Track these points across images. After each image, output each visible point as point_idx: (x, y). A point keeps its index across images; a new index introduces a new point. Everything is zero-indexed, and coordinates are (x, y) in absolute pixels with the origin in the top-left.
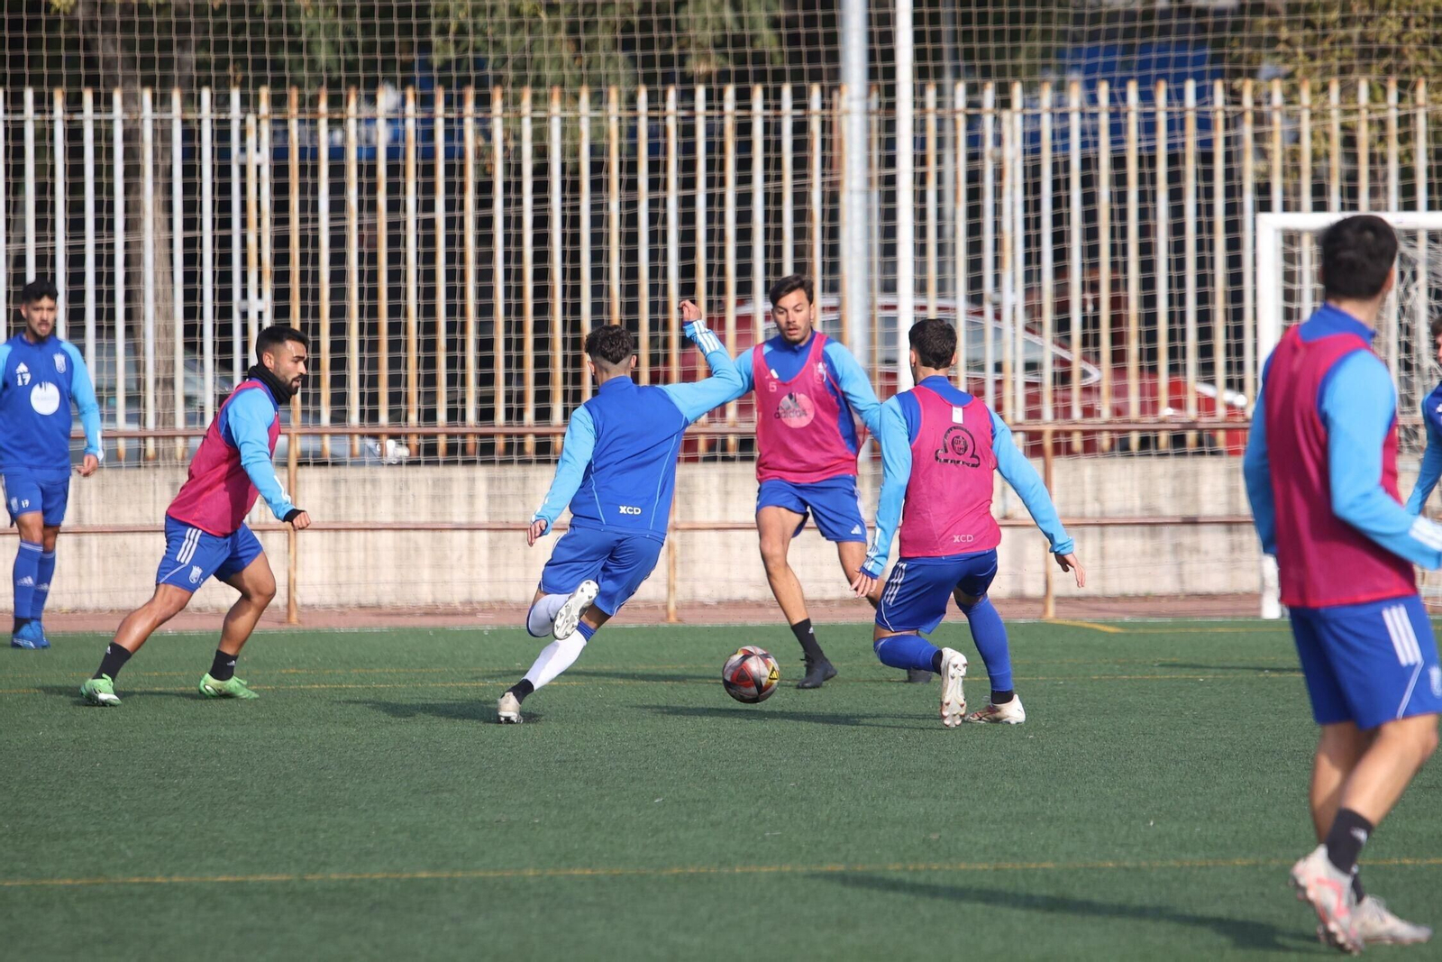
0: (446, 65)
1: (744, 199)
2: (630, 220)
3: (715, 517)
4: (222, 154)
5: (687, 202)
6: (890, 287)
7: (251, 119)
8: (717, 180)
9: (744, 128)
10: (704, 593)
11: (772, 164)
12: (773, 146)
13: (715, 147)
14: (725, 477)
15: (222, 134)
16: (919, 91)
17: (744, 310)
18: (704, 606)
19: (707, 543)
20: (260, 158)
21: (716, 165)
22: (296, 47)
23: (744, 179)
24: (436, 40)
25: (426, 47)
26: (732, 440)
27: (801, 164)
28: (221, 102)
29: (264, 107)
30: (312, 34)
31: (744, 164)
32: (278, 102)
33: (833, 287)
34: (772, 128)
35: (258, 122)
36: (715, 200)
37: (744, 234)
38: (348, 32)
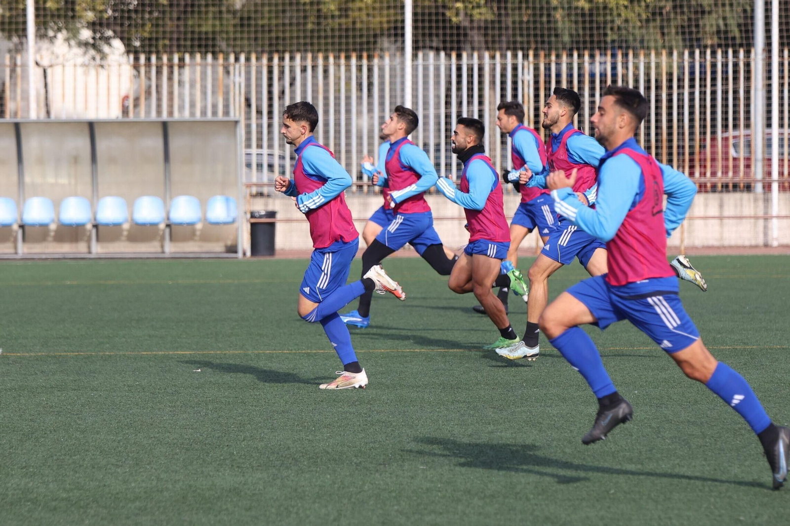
0: (613, 41)
1: (714, 93)
2: (670, 101)
3: (702, 214)
4: (515, 75)
5: (692, 94)
6: (769, 125)
7: (526, 63)
8: (703, 85)
9: (714, 65)
10: (698, 243)
11: (725, 79)
12: (725, 72)
13: (703, 73)
14: (706, 199)
15: (515, 68)
16: (781, 51)
17: (725, 135)
18: (697, 248)
19: (699, 223)
20: (529, 77)
21: (703, 79)
22: (557, 36)
23: (714, 85)
24: (609, 32)
25: (605, 35)
26: (709, 185)
27: (736, 79)
28: (515, 56)
29: (531, 58)
30: (562, 30)
31: (714, 79)
32: (536, 56)
33: (748, 126)
34: (725, 65)
35: (529, 64)
36: (703, 93)
37: (714, 106)
38: (577, 30)
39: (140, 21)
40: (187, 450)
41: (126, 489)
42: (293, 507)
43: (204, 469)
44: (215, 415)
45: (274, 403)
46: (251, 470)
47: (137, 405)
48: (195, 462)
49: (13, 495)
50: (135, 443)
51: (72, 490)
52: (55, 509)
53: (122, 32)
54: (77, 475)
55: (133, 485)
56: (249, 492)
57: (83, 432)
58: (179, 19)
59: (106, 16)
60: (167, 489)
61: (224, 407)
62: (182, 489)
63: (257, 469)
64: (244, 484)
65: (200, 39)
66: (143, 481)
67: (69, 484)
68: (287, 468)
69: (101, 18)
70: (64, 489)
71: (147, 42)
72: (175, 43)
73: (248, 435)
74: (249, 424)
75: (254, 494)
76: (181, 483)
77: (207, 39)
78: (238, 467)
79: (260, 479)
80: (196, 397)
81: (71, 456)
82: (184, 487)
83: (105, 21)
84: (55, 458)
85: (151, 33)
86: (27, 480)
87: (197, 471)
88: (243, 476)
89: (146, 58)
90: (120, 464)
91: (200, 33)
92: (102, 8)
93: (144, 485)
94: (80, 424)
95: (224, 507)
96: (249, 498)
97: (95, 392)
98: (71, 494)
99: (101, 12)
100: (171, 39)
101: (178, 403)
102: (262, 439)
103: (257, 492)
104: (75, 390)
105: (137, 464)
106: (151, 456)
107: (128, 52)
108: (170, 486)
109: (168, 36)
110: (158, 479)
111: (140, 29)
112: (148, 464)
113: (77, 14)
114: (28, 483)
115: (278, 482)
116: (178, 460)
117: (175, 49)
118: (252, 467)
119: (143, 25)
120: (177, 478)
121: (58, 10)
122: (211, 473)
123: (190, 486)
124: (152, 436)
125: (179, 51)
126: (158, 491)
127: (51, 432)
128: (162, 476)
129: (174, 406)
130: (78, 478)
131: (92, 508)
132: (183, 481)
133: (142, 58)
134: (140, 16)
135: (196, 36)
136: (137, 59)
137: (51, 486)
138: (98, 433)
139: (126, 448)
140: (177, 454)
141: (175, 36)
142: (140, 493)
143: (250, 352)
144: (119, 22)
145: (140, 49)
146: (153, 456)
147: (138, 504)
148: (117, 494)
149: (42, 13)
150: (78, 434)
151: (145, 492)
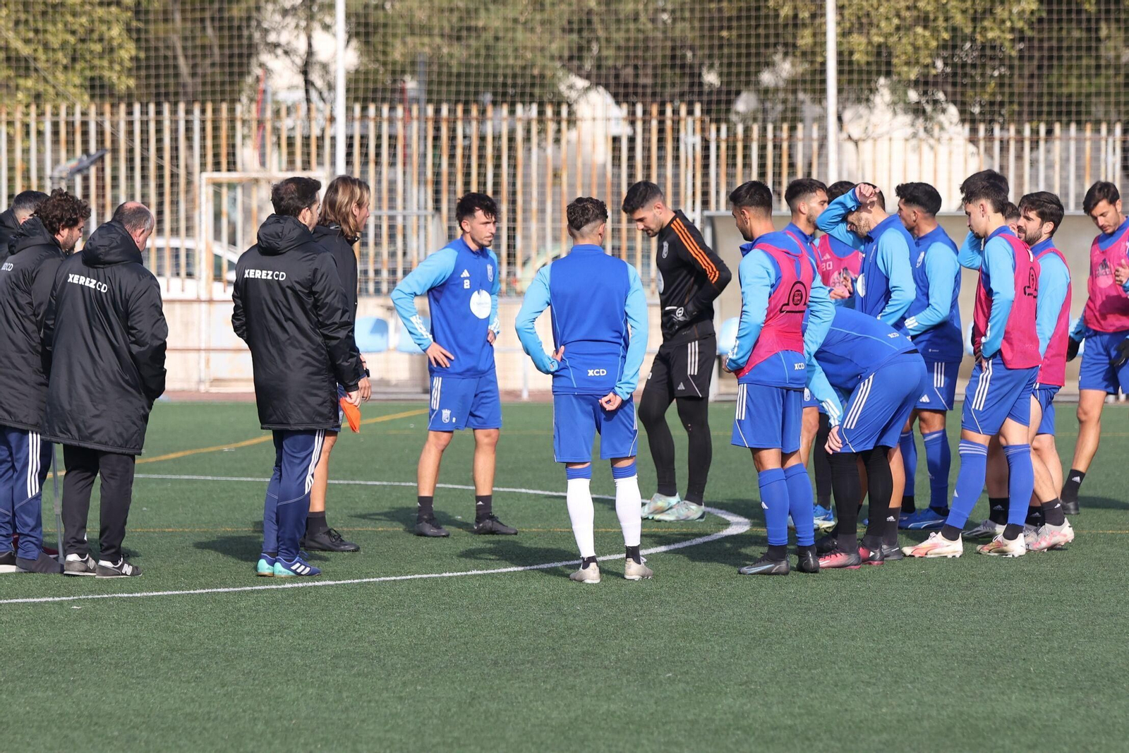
39: (978, 79)
40: (969, 663)
41: (873, 716)
42: (1093, 745)
43: (985, 691)
44: (1018, 617)
45: (1101, 603)
46: (1048, 693)
47: (915, 601)
48: (974, 681)
49: (721, 720)
50: (900, 653)
51: (800, 715)
52: (772, 740)
53: (954, 94)
54: (812, 696)
55: (884, 710)
56: (1037, 723)
57: (833, 637)
58: (1032, 76)
59: (933, 72)
60: (929, 716)
61: (1031, 605)
62: (949, 717)
63: (1056, 692)
64: (1035, 712)
65: (1059, 104)
66: (899, 705)
67: (799, 707)
68: (1099, 691)
69: (926, 76)
70: (792, 714)
71: (988, 108)
72: (1026, 109)
73: (1056, 645)
74: (1061, 630)
75: (1045, 726)
76: (950, 709)
77: (1069, 104)
78: (1032, 688)
79: (1058, 705)
80: (998, 592)
81: (810, 670)
82: (952, 715)
83: (931, 79)
84: (788, 671)
85: (993, 94)
86: (744, 701)
87: (975, 693)
88: (1036, 701)
89: (986, 130)
90: (873, 681)
91: (1060, 95)
92: (928, 61)
93: (899, 710)
94: (832, 627)
95: (1000, 742)
96: (1037, 731)
97: (863, 583)
98: (798, 721)
99: (927, 66)
100: (1020, 104)
101: (971, 600)
102: (1073, 652)
103: (1050, 723)
104: (836, 579)
105: (896, 682)
106: (917, 672)
107: (963, 121)
108: (934, 713)
109: (1016, 99)
110: (920, 703)
111: (978, 90)
112: (911, 683)
113: (893, 69)
114: (745, 704)
115: (1082, 711)
116: (953, 676)
117: (1025, 117)
118: (1051, 690)
119: (983, 85)
120: (946, 702)
121: (868, 63)
122: (993, 696)
123: (961, 713)
124: (925, 644)
125: (1031, 121)
126: (917, 719)
127: (791, 636)
128: (926, 699)
129: (965, 604)
130: (813, 699)
131: (821, 740)
132: (953, 706)
133: (982, 128)
134: (979, 71)
135: (1055, 100)
136: (974, 131)
137: (775, 709)
138: (853, 638)
139: (886, 660)
140: (953, 669)
141: (1026, 100)
142: (890, 721)
143: (1085, 532)
144: (950, 80)
145: (978, 117)
146: (921, 672)
147: (885, 736)
148: (861, 722)
149: (846, 68)
150: (826, 640)
151: (899, 721)
